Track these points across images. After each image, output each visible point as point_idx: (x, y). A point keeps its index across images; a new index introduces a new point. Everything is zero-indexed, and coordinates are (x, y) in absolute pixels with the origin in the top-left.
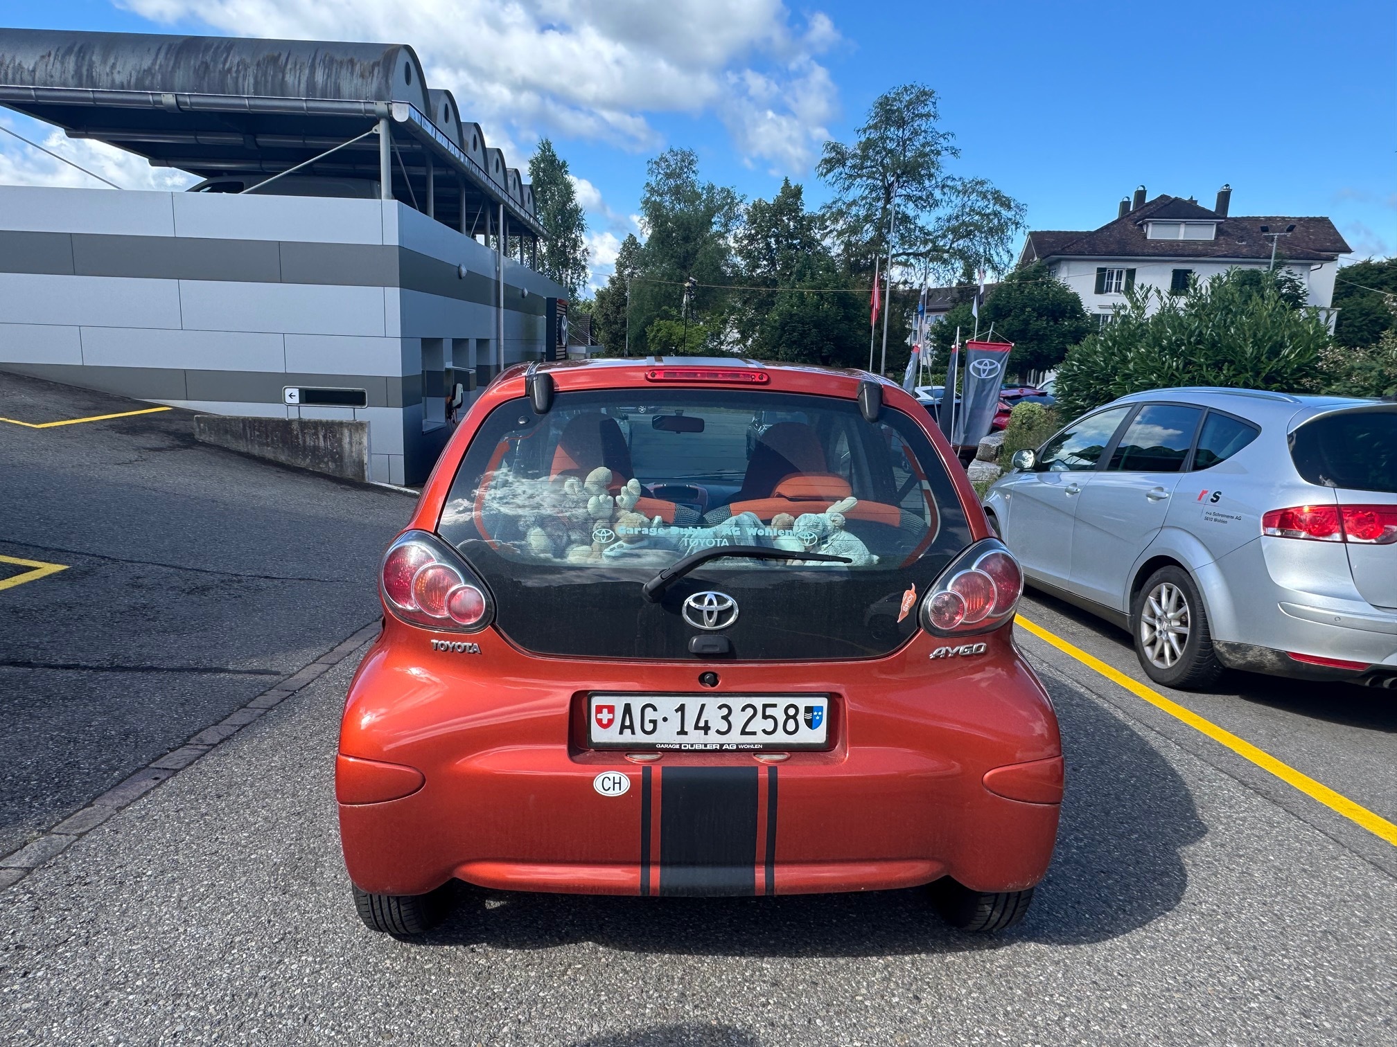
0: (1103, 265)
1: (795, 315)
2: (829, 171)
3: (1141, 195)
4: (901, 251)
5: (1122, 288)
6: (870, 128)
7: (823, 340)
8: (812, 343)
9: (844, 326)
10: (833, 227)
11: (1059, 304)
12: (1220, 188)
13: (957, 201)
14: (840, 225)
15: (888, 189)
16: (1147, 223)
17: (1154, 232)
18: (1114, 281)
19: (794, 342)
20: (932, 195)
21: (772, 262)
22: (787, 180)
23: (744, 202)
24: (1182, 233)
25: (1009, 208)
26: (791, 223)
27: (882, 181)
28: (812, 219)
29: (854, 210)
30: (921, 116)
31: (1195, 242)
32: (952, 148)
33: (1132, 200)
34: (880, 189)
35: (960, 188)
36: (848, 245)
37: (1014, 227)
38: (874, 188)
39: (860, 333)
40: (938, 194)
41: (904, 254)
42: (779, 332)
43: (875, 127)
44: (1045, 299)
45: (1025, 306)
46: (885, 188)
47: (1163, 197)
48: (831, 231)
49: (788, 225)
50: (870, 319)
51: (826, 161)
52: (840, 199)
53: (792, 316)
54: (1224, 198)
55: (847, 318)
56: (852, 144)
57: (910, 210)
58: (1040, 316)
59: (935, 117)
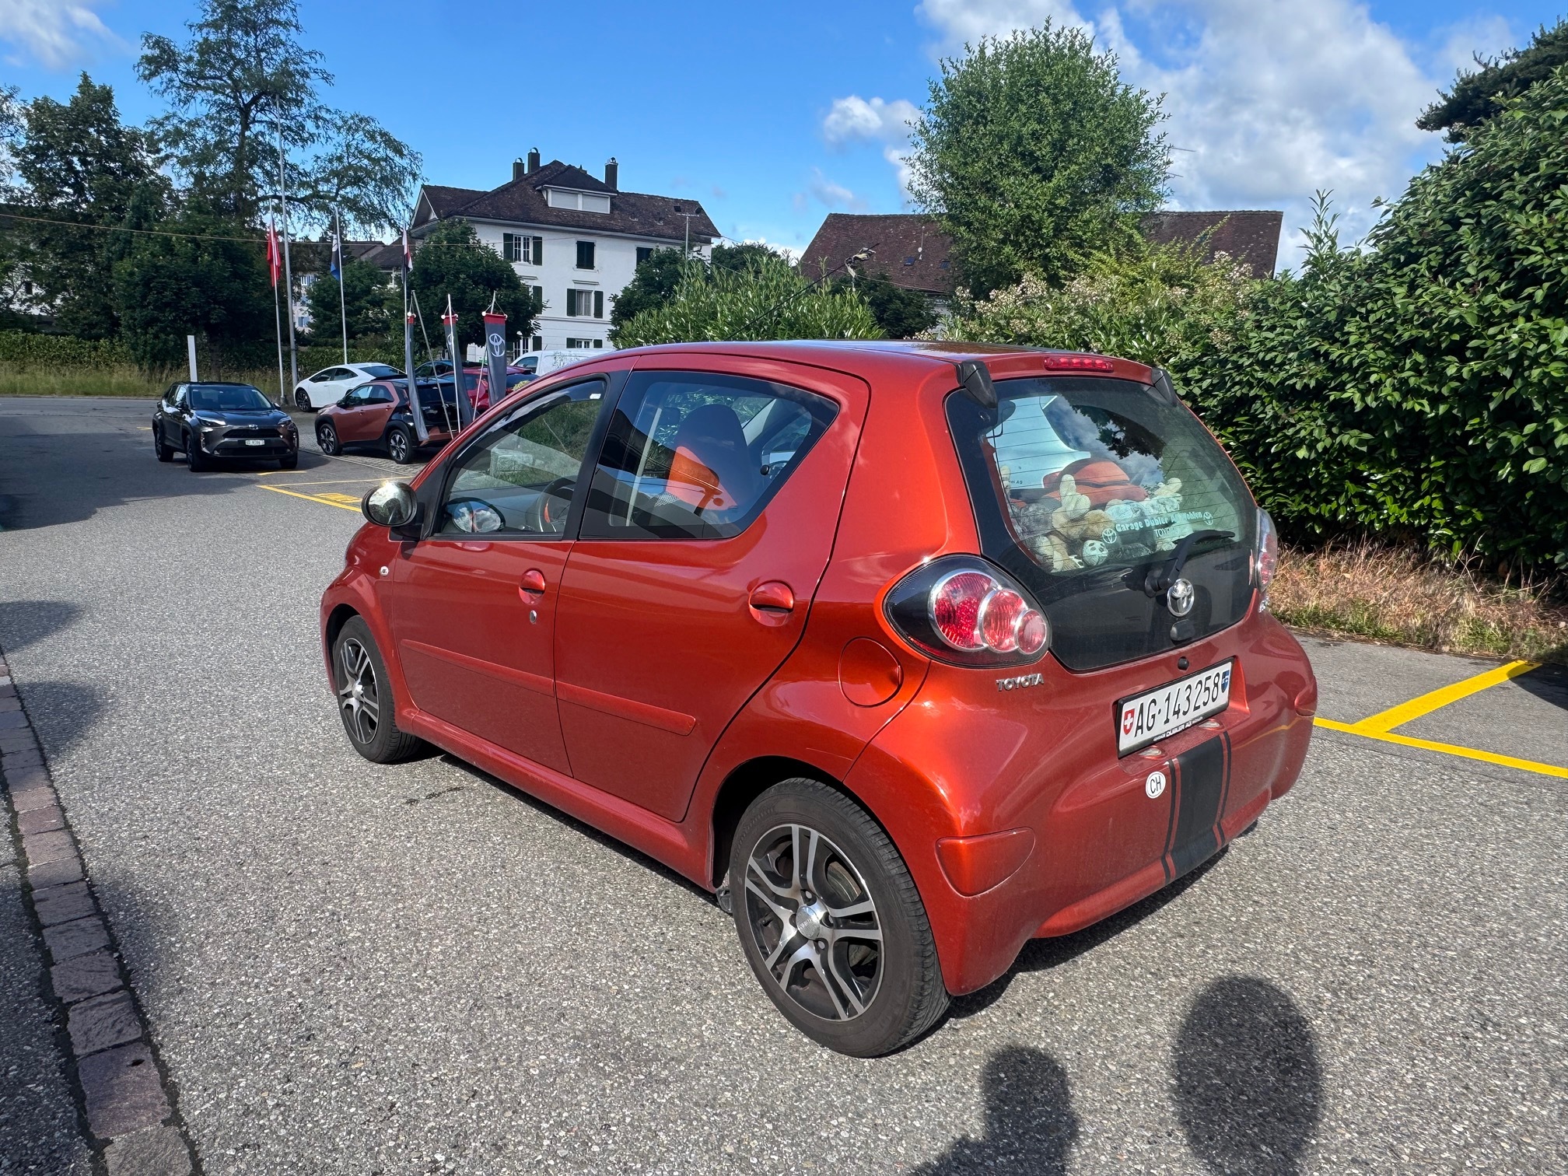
0: (509, 231)
1: (162, 267)
2: (152, 74)
3: (534, 158)
4: (271, 194)
5: (531, 258)
6: (208, 25)
7: (210, 303)
8: (194, 306)
9: (237, 285)
10: (169, 150)
11: (494, 272)
12: (607, 161)
13: (341, 138)
14: (181, 150)
15: (245, 111)
16: (546, 189)
17: (555, 200)
18: (522, 249)
19: (167, 305)
20: (303, 127)
21: (79, 189)
22: (85, 77)
23: (18, 97)
24: (580, 203)
25: (402, 155)
26: (102, 138)
27: (235, 98)
28: (134, 137)
29: (199, 133)
30: (277, 22)
31: (594, 214)
32: (323, 72)
33: (526, 162)
34: (232, 108)
35: (340, 123)
36: (200, 178)
37: (411, 178)
38: (223, 107)
39: (256, 295)
40: (310, 125)
41: (275, 197)
42: (139, 288)
43: (215, 25)
44: (478, 266)
45: (459, 272)
46: (240, 109)
47: (555, 162)
48: (167, 157)
49: (98, 140)
50: (270, 278)
51: (149, 60)
52: (174, 115)
53: (157, 268)
54: (612, 170)
55: (235, 275)
56: (184, 42)
57: (276, 141)
58: (476, 284)
59: (297, 28)
